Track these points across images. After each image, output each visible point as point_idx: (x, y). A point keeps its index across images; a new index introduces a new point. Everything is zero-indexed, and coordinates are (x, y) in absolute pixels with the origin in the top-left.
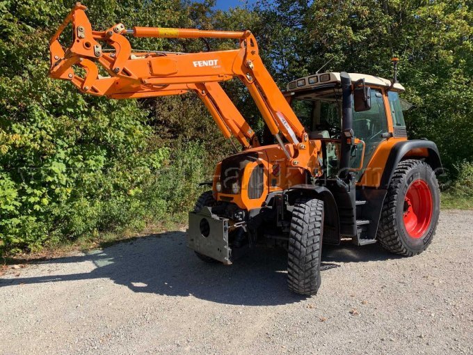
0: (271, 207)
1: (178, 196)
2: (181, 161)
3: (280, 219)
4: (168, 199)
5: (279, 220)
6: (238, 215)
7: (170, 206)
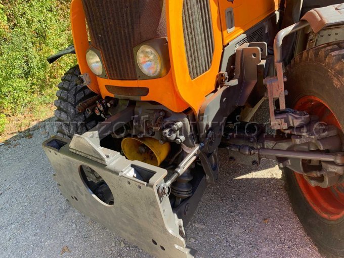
0: (234, 82)
1: (39, 69)
2: (23, 21)
3: (278, 112)
4: (27, 75)
5: (276, 114)
6: (172, 131)
7: (33, 84)
